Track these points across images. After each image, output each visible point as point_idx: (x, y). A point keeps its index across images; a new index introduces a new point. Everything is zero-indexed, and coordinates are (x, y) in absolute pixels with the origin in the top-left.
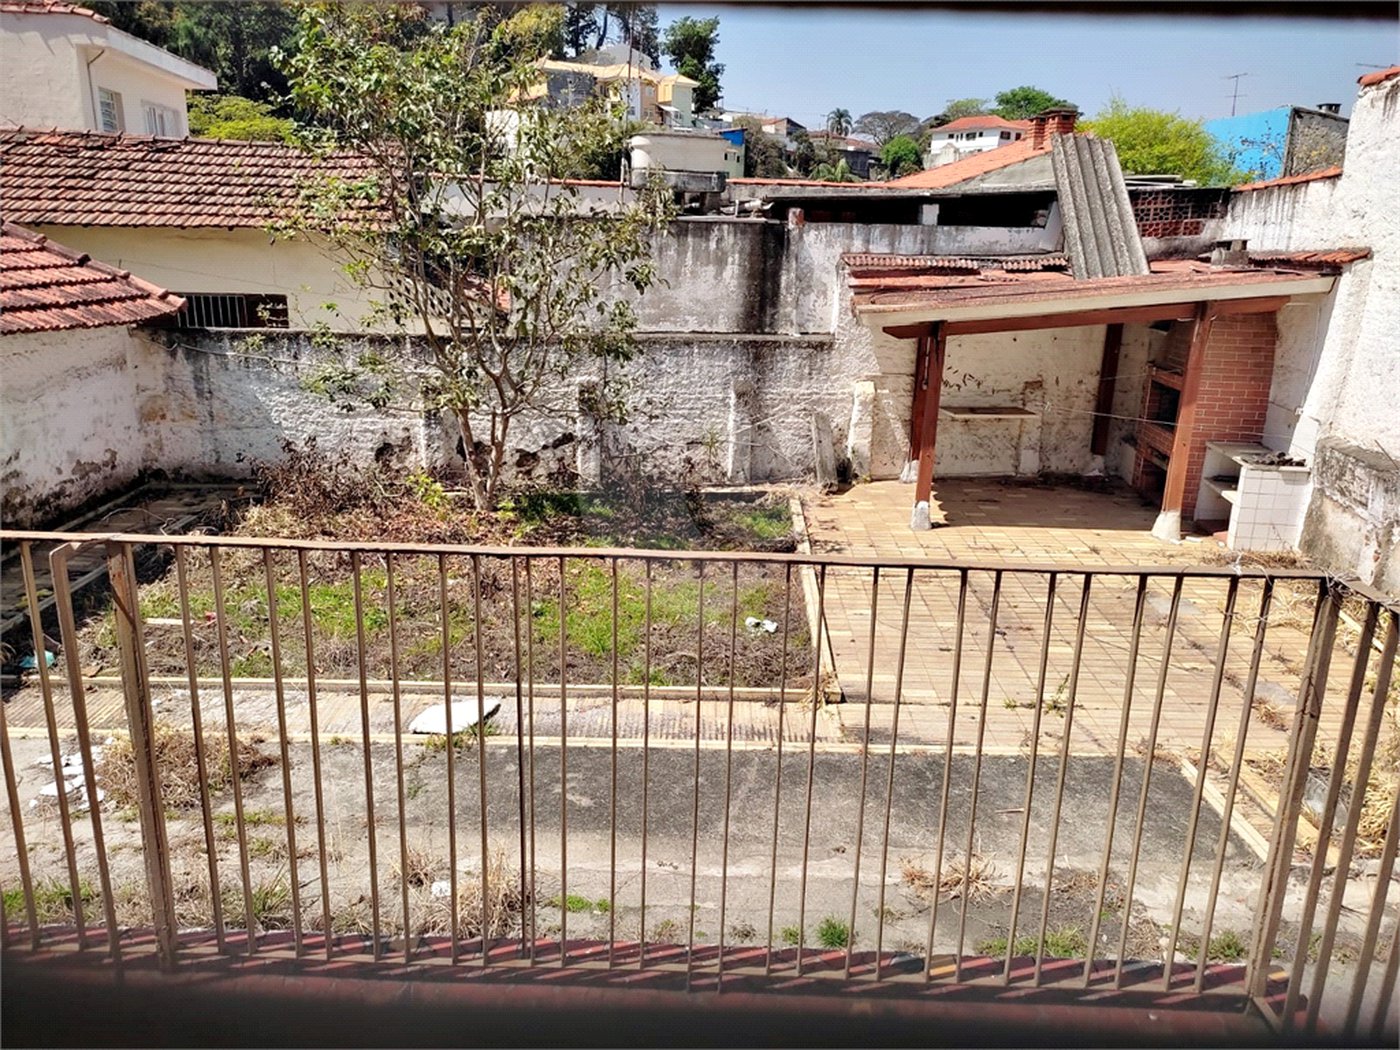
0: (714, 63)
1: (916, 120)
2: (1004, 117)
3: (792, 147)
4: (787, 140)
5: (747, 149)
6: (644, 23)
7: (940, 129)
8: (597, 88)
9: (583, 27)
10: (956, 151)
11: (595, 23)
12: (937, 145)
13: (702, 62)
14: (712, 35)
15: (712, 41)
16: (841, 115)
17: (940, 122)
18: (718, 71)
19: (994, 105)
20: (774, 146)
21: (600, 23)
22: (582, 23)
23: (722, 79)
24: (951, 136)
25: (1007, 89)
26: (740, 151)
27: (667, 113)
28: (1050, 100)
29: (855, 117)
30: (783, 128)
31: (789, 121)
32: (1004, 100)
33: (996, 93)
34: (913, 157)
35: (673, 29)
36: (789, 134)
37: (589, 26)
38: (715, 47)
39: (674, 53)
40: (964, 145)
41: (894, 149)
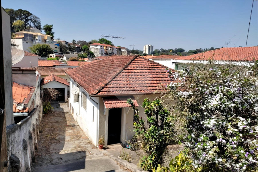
0: (52, 32)
1: (86, 42)
2: (100, 43)
3: (68, 46)
4: (66, 45)
5: (60, 47)
6: (38, 24)
7: (91, 44)
8: (33, 36)
9: (27, 24)
10: (94, 48)
11: (29, 24)
12: (91, 47)
13: (50, 32)
14: (52, 27)
15: (52, 28)
16: (74, 41)
17: (91, 43)
18: (53, 33)
19: (99, 41)
20: (65, 46)
21: (30, 23)
22: (26, 23)
23: (54, 35)
24: (93, 46)
25: (100, 39)
26: (59, 47)
27: (47, 41)
28: (107, 40)
29: (76, 41)
30: (65, 43)
31: (66, 42)
32: (100, 40)
33: (99, 39)
34: (87, 49)
35: (45, 26)
36: (66, 44)
37: (28, 24)
38: (52, 29)
39: (45, 30)
40: (95, 47)
41: (84, 47)
